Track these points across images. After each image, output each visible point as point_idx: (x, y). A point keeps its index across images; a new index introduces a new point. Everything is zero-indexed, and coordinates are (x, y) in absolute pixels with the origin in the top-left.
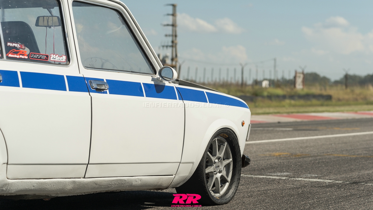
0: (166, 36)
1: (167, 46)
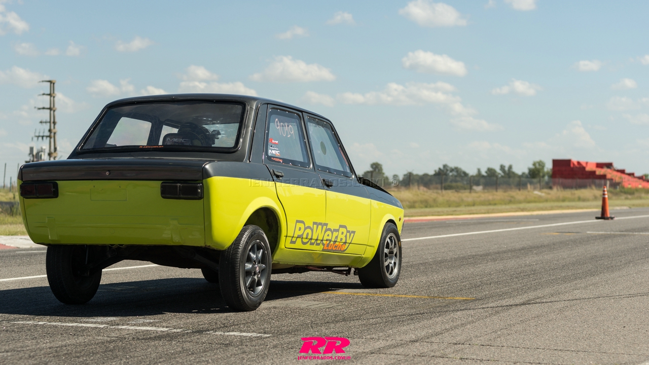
0: (42, 122)
1: (43, 137)
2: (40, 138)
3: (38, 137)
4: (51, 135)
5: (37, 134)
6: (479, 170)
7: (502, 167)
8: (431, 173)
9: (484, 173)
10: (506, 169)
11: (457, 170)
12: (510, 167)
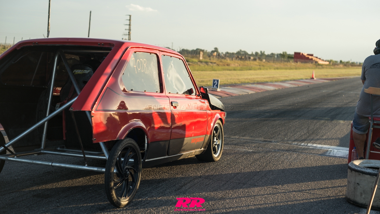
0: (126, 29)
1: (126, 35)
2: (125, 35)
3: (124, 35)
4: (129, 34)
5: (124, 34)
6: (252, 53)
7: (261, 52)
8: (235, 52)
9: (254, 53)
10: (263, 52)
11: (245, 52)
12: (264, 52)
